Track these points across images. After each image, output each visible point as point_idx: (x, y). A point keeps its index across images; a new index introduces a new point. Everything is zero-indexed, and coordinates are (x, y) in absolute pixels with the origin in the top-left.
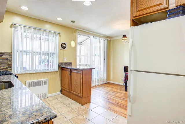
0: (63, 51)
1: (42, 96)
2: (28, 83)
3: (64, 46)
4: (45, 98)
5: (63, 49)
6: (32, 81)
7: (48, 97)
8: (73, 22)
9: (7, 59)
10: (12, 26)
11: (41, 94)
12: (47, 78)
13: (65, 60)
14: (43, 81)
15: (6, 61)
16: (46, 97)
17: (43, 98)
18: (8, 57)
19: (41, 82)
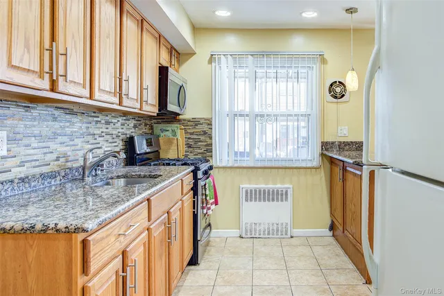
0: (335, 105)
1: (278, 231)
2: (244, 190)
3: (338, 90)
4: (284, 236)
5: (336, 100)
6: (253, 186)
7: (292, 237)
8: (350, 11)
9: (205, 133)
10: (211, 59)
11: (273, 224)
12: (291, 183)
13: (344, 133)
14: (278, 191)
15: (202, 138)
16: (286, 234)
17: (279, 236)
18: (205, 128)
19: (273, 191)
